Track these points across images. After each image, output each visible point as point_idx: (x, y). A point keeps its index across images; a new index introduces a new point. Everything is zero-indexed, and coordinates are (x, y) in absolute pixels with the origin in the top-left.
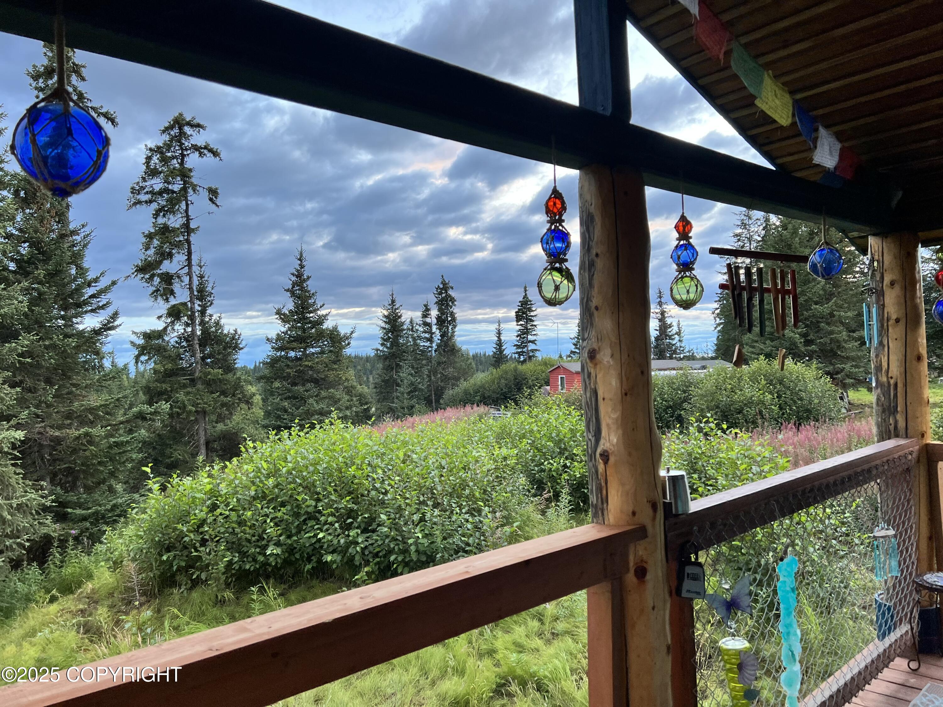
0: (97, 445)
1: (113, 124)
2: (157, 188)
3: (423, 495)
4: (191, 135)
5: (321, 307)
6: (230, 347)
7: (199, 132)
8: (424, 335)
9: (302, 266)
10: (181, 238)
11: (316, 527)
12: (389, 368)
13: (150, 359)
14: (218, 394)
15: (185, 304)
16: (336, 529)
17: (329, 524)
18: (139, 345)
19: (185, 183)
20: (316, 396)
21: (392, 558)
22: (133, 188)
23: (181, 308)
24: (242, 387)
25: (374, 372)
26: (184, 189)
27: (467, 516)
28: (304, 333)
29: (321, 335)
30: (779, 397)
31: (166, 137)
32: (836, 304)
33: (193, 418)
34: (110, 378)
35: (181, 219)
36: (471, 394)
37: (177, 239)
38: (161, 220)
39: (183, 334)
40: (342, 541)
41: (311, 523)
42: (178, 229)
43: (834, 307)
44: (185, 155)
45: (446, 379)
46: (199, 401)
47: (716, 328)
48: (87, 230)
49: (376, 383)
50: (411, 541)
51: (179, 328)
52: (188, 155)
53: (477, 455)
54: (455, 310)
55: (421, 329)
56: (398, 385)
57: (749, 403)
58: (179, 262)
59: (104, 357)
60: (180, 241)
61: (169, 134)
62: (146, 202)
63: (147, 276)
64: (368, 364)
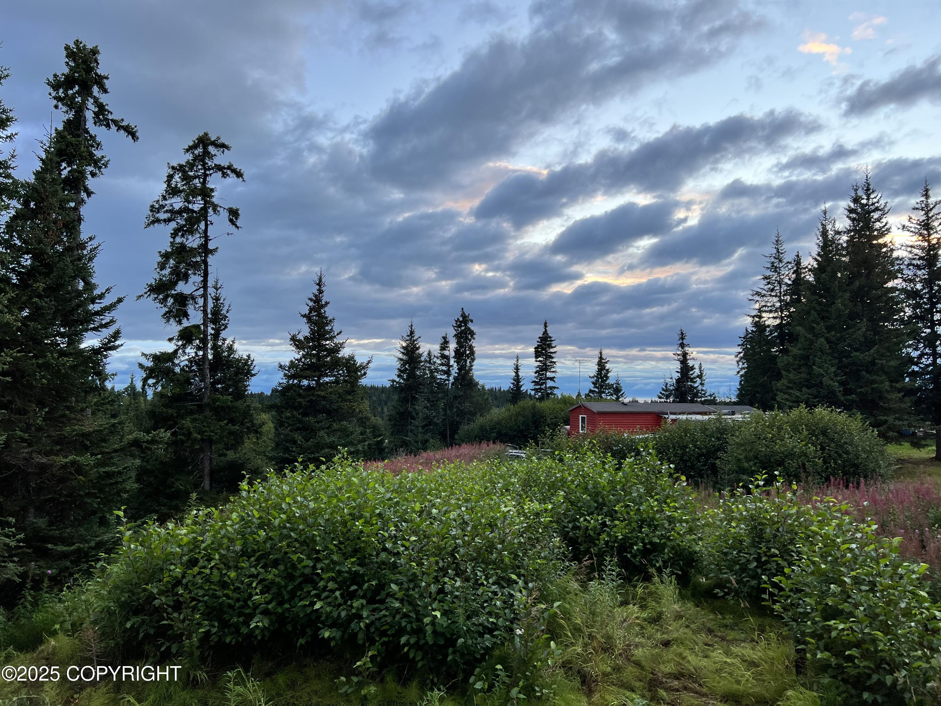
0: (85, 475)
1: (133, 138)
2: (177, 207)
3: (443, 559)
4: (215, 155)
5: (338, 334)
6: (241, 374)
7: (223, 152)
8: (441, 368)
9: (321, 292)
10: (198, 259)
11: (313, 593)
12: (404, 401)
13: (157, 383)
14: (225, 422)
15: (198, 327)
16: (336, 598)
17: (329, 591)
18: (148, 367)
19: (206, 202)
20: (328, 428)
21: (403, 640)
22: (152, 206)
23: (193, 330)
24: (252, 415)
25: (389, 404)
26: (204, 210)
27: (494, 587)
28: (319, 361)
29: (337, 363)
30: (823, 449)
31: (189, 157)
32: (878, 351)
33: (198, 447)
34: (109, 402)
35: (199, 239)
36: (487, 431)
37: (194, 260)
38: (178, 240)
39: (193, 357)
40: (343, 614)
41: (308, 588)
42: (195, 249)
43: (875, 355)
44: (207, 175)
45: (461, 413)
46: (205, 429)
47: (738, 372)
48: (94, 243)
49: (390, 415)
50: (427, 620)
51: (191, 351)
52: (211, 174)
53: (506, 510)
54: (474, 343)
55: (439, 362)
56: (413, 418)
57: (791, 455)
58: (194, 283)
59: (106, 379)
60: (197, 262)
61: (193, 153)
62: (165, 221)
63: (161, 297)
64: (384, 395)
